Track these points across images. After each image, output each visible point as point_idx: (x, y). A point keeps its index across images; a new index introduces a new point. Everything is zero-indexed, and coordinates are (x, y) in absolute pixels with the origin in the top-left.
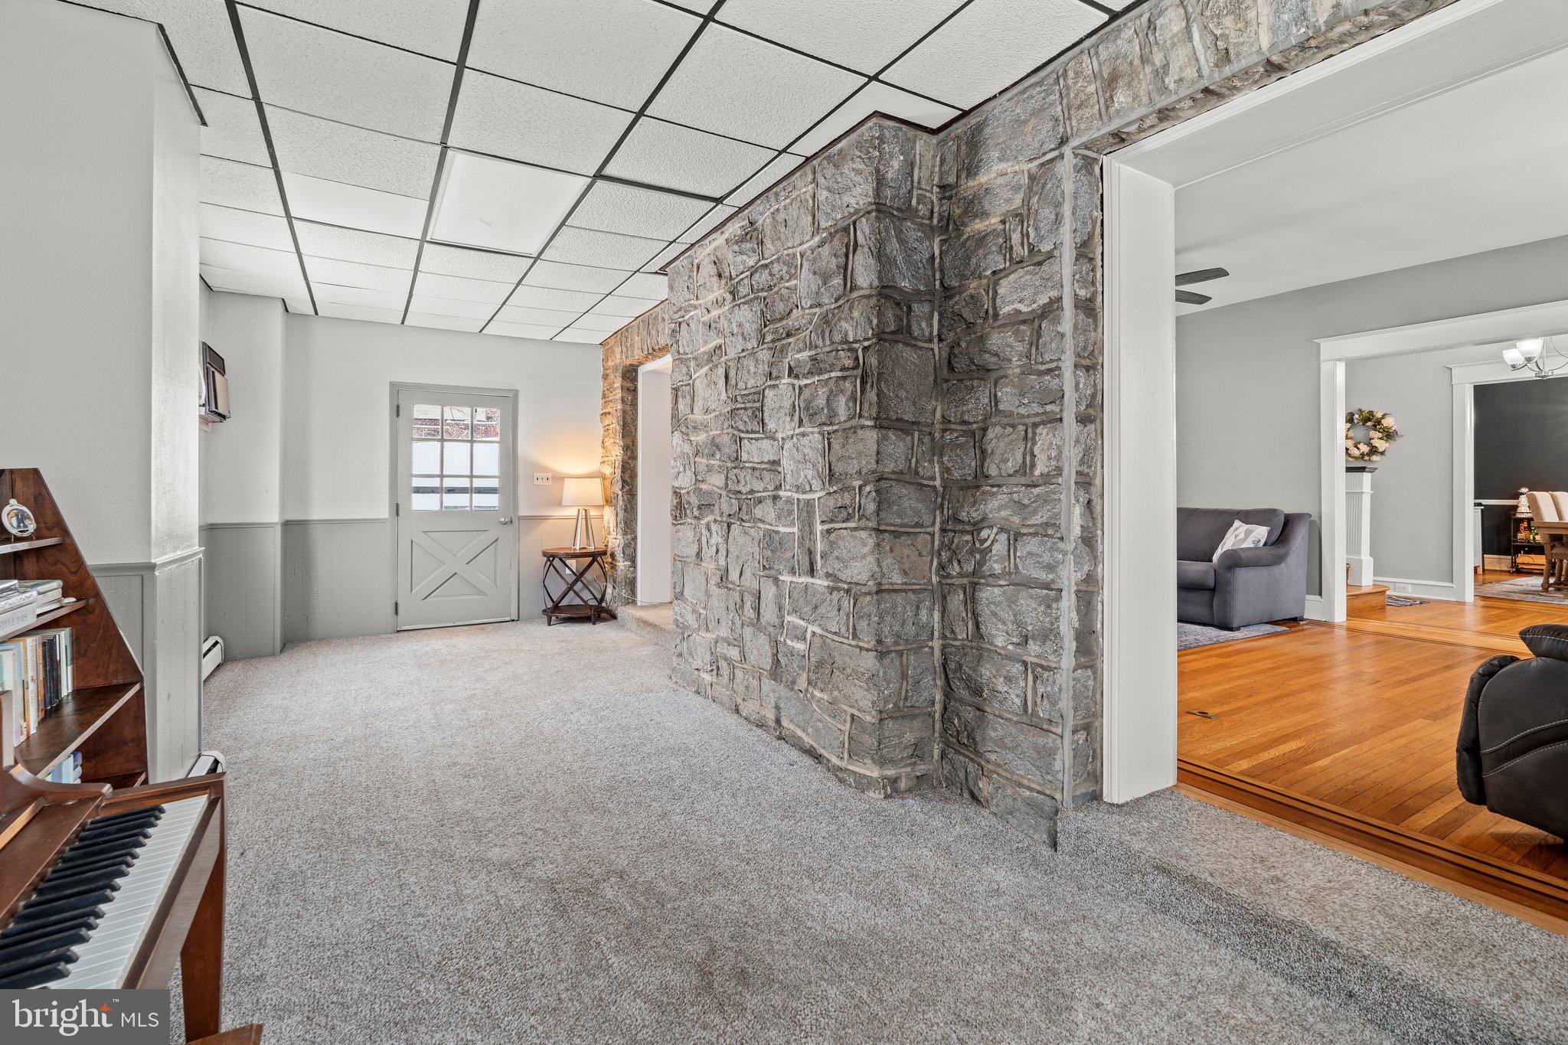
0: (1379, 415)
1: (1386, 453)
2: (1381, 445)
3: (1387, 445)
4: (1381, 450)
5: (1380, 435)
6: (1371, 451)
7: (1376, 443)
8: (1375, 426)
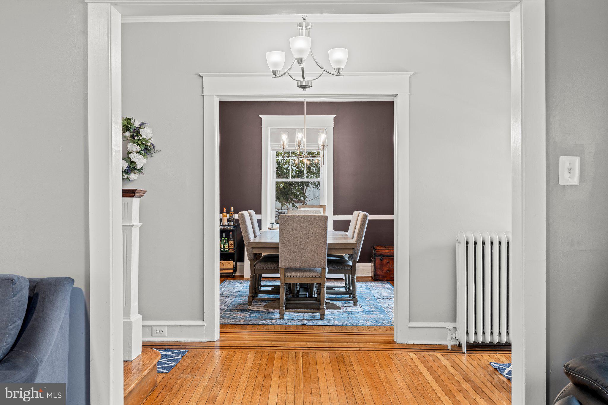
0: (137, 124)
1: (143, 171)
2: (140, 161)
3: (145, 161)
4: (139, 167)
5: (138, 148)
6: (129, 167)
7: (135, 157)
8: (133, 137)
